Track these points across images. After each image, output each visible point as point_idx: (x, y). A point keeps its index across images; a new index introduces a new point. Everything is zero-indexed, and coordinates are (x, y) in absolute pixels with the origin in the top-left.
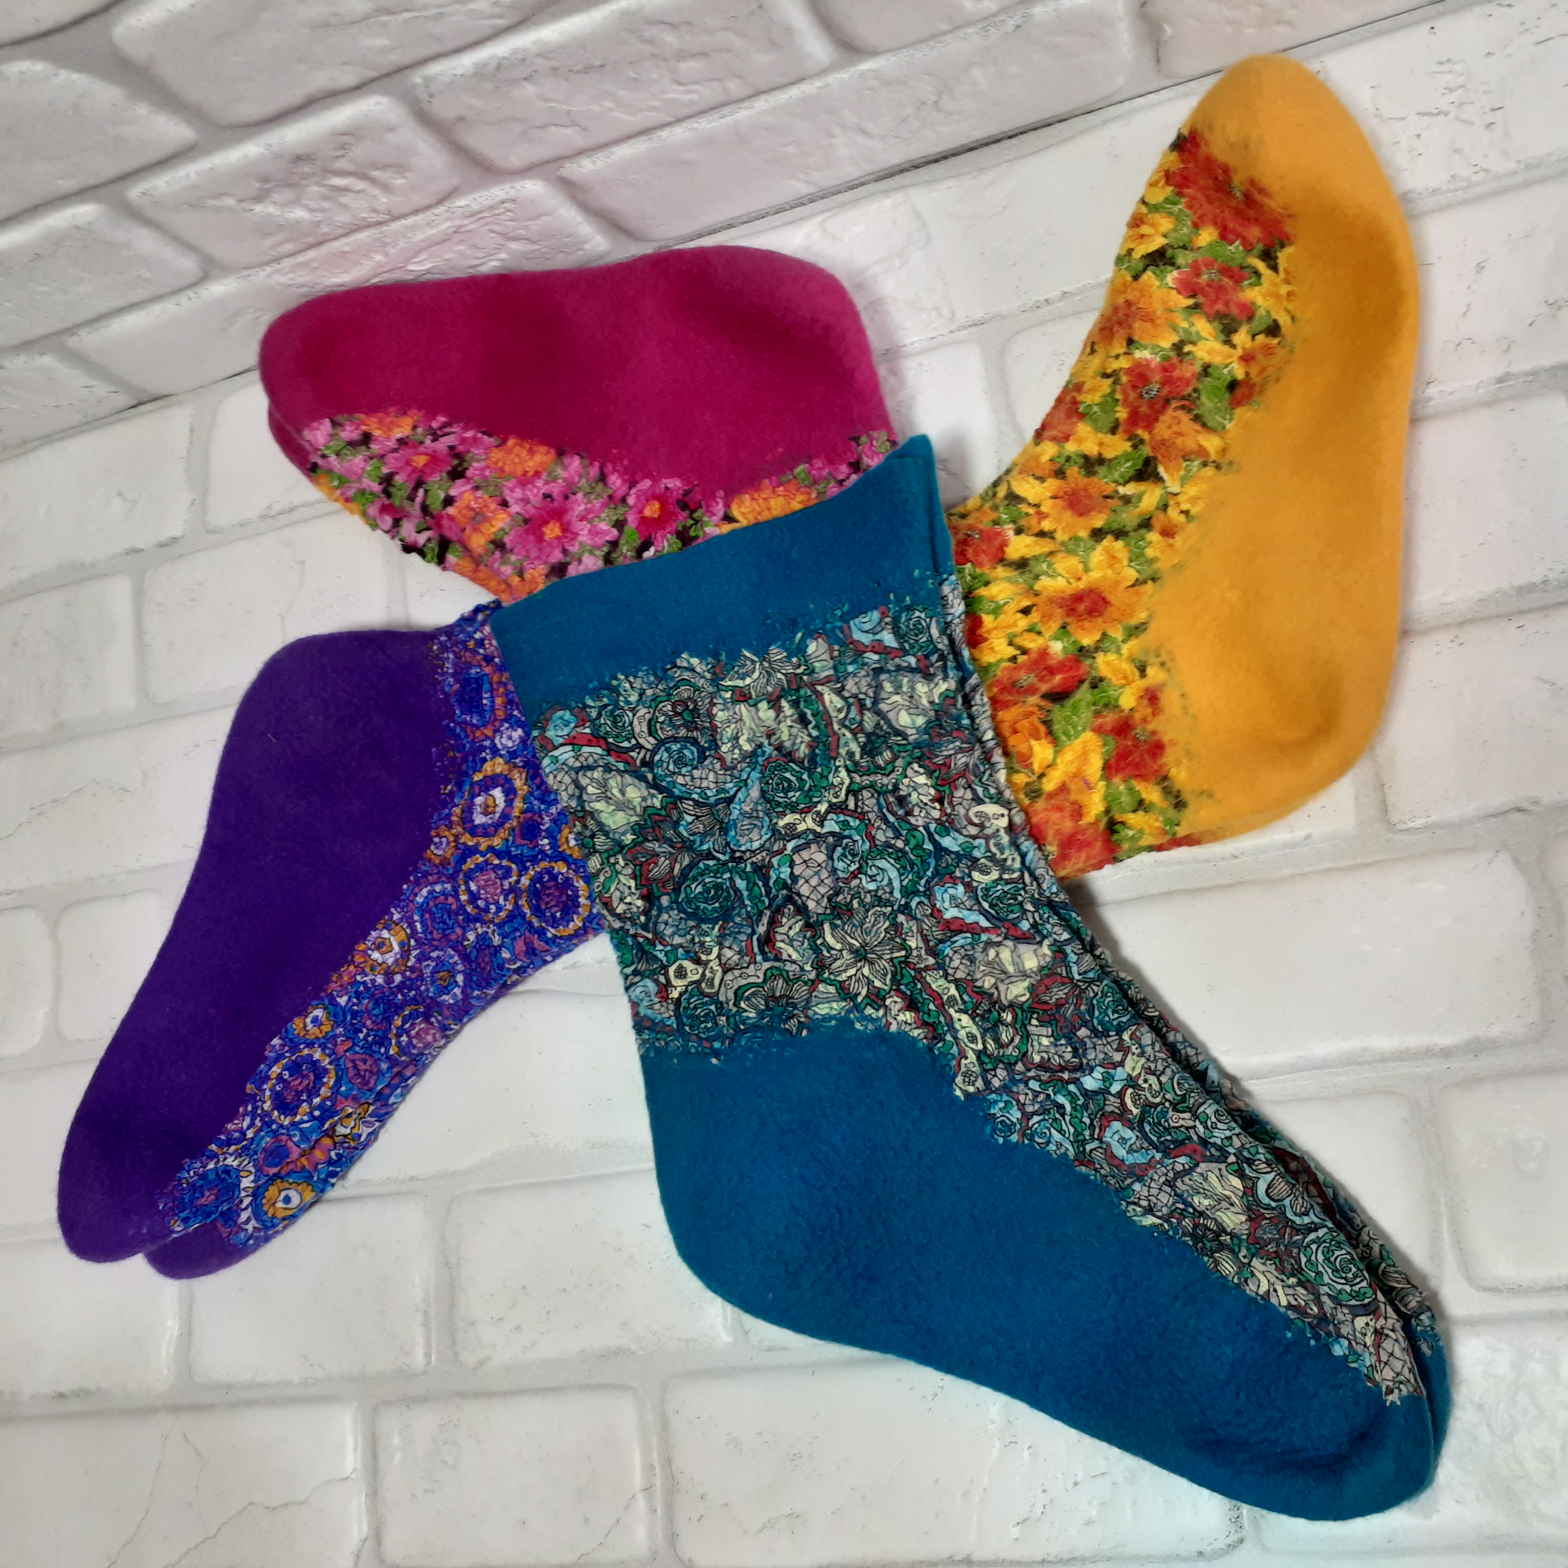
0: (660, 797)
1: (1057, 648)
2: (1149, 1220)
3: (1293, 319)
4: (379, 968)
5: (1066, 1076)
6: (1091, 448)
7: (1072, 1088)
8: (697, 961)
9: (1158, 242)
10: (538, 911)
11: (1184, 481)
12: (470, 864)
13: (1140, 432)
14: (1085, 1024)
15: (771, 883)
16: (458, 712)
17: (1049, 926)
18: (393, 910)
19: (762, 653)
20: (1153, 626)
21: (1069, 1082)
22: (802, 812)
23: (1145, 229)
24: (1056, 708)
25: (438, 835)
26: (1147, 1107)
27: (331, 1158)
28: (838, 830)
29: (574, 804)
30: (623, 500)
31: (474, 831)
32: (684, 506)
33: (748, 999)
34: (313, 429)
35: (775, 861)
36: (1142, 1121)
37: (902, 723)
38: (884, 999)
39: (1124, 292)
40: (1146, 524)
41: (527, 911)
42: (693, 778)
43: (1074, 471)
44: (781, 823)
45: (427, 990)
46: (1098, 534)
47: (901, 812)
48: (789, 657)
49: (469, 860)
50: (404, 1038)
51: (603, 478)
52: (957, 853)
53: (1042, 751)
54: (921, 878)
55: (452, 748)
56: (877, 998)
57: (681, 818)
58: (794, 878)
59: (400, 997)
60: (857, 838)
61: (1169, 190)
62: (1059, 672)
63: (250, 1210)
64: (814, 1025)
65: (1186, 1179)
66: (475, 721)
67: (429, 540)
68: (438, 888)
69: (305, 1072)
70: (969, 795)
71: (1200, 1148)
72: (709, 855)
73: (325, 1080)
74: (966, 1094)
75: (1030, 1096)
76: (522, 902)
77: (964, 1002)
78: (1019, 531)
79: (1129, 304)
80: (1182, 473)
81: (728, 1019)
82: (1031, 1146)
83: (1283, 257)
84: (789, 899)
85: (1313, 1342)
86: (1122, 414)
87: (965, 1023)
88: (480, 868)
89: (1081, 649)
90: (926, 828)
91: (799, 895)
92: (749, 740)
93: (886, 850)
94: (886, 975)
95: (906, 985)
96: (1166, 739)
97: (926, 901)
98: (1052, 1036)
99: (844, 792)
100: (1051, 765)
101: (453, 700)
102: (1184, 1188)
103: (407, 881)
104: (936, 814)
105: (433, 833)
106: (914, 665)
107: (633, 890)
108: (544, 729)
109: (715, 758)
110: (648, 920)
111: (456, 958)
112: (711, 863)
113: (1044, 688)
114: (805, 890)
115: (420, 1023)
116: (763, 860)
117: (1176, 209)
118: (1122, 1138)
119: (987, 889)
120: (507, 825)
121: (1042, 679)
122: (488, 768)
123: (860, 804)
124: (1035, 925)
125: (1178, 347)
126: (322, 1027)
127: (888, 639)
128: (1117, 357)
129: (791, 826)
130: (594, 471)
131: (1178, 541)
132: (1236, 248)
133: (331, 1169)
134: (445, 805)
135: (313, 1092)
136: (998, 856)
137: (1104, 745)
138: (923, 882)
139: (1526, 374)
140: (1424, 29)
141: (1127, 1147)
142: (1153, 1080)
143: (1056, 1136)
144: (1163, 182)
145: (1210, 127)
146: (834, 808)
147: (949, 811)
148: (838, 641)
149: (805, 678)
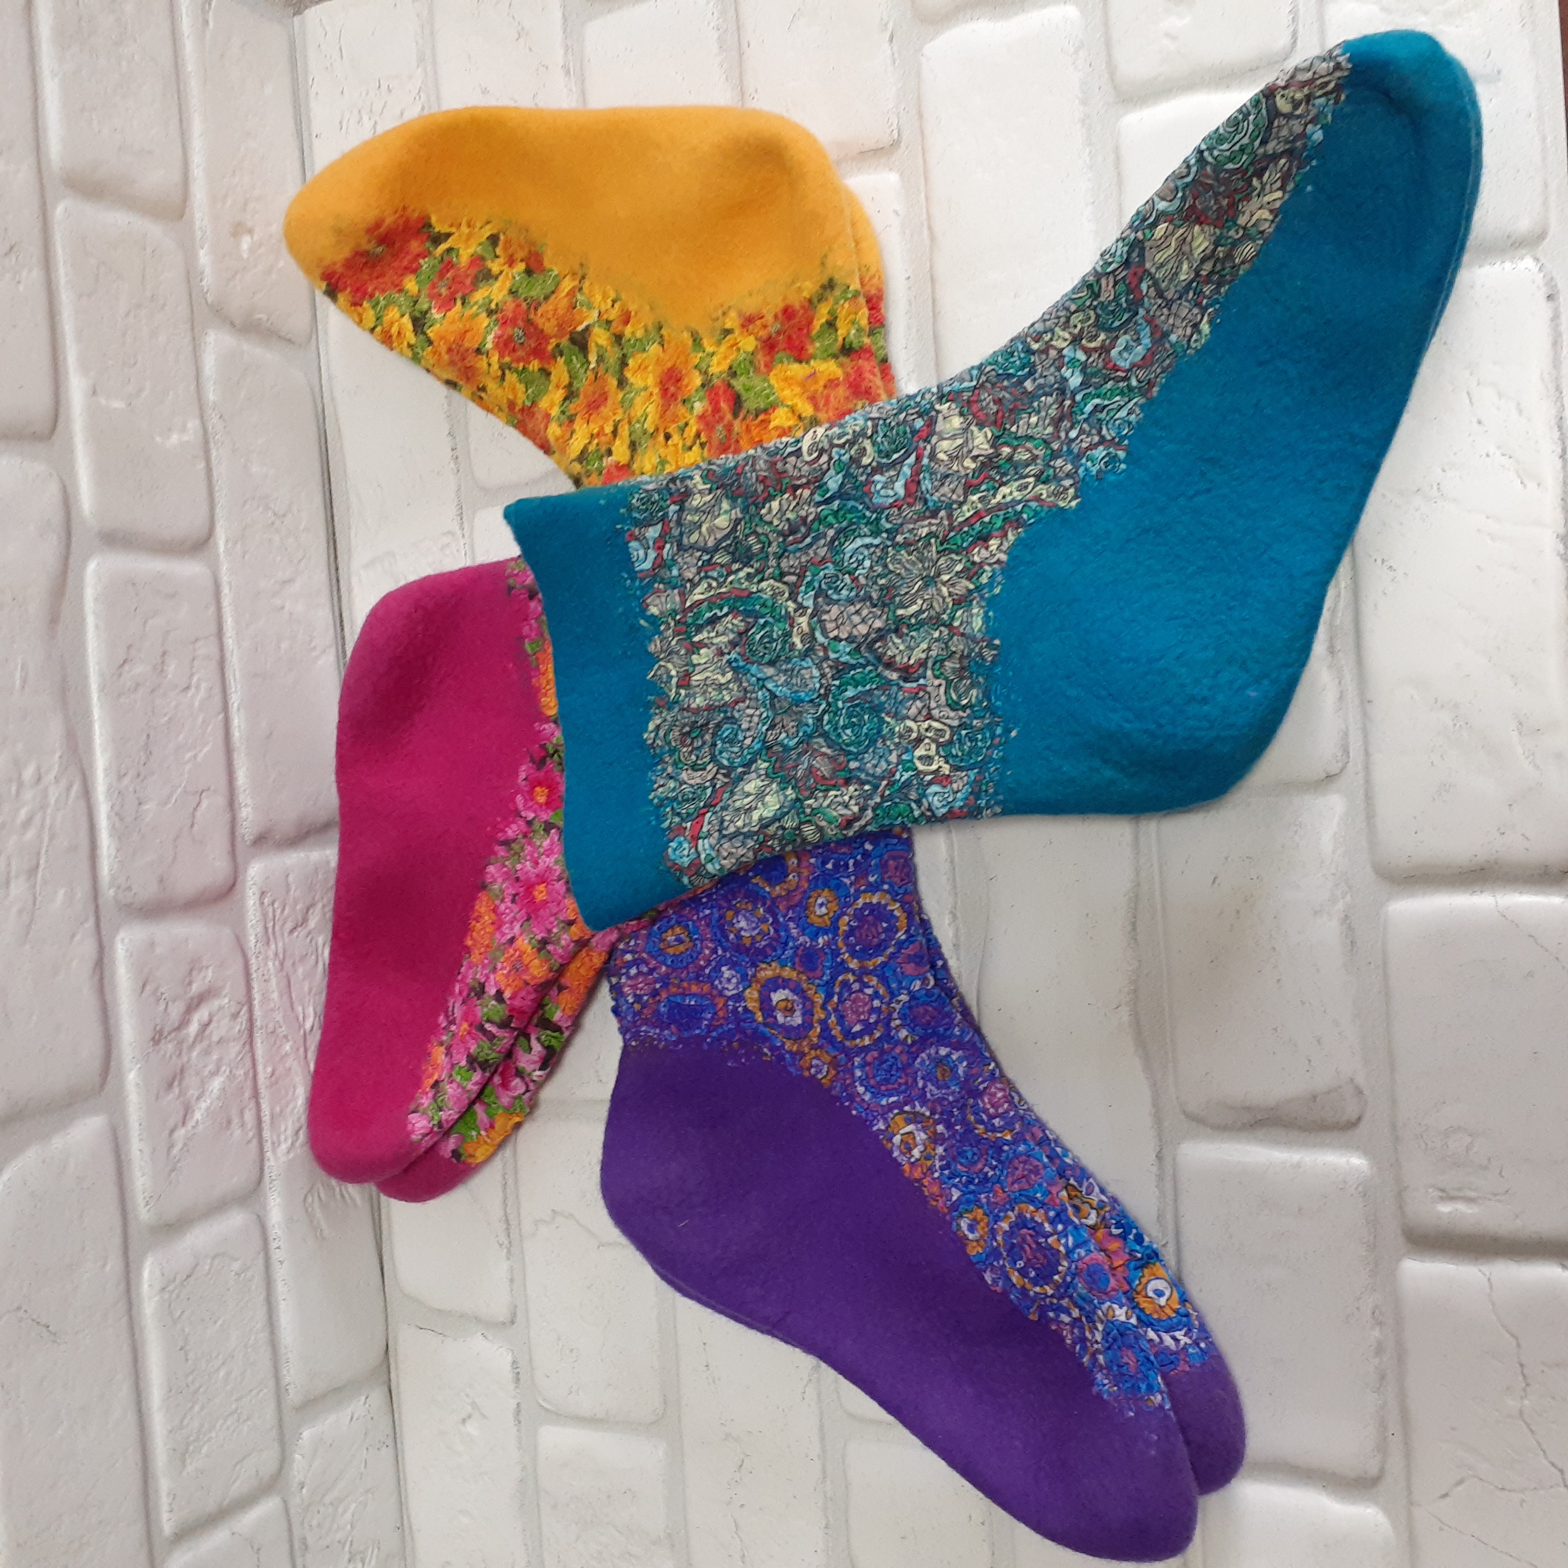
0: (759, 762)
1: (699, 407)
2: (1205, 328)
3: (488, 223)
4: (929, 1150)
5: (1068, 403)
6: (559, 394)
7: (1078, 397)
8: (919, 740)
9: (407, 322)
10: (879, 948)
11: (590, 307)
12: (836, 1031)
13: (550, 348)
14: (1021, 382)
15: (853, 662)
16: (697, 1032)
17: (923, 402)
18: (875, 1128)
19: (653, 659)
20: (693, 325)
21: (1073, 399)
22: (792, 626)
23: (394, 330)
24: (746, 405)
25: (809, 1069)
26: (1099, 325)
27: (1119, 1235)
28: (813, 593)
29: (750, 843)
30: (529, 823)
31: (807, 1025)
32: (542, 761)
33: (959, 697)
34: (413, 1132)
35: (832, 656)
36: (1109, 330)
37: (727, 524)
38: (974, 563)
39: (440, 354)
40: (618, 338)
41: (880, 960)
42: (749, 729)
43: (572, 407)
44: (799, 646)
45: (953, 1093)
46: (622, 383)
47: (803, 530)
48: (660, 633)
49: (833, 1032)
50: (997, 1122)
51: (507, 843)
52: (844, 477)
53: (780, 418)
54: (864, 516)
55: (730, 1043)
56: (972, 571)
57: (781, 744)
58: (850, 639)
59: (958, 1127)
60: (822, 574)
61: (366, 304)
62: (717, 403)
63: (1163, 1335)
64: (990, 632)
65: (1164, 285)
66: (709, 1016)
67: (538, 1039)
68: (858, 1073)
69: (1019, 1239)
70: (792, 459)
71: (1133, 269)
72: (820, 719)
73: (1028, 1216)
74: (1075, 497)
75: (1083, 437)
76: (870, 964)
77: (988, 490)
78: (609, 453)
79: (450, 350)
80: (584, 309)
81: (976, 718)
82: (1130, 438)
83: (439, 227)
84: (870, 647)
85: (1314, 163)
86: (535, 365)
87: (1009, 492)
88: (841, 1018)
89: (703, 385)
90: (819, 504)
91: (868, 634)
92: (723, 675)
93: (834, 547)
94: (952, 559)
95: (963, 541)
96: (781, 305)
97: (886, 512)
98: (1030, 414)
99: (779, 585)
100: (793, 409)
101: (686, 1034)
102: (1172, 290)
103: (849, 1109)
104: (807, 493)
105: (806, 1074)
106: (677, 508)
107: (839, 793)
108: (681, 869)
109: (733, 708)
110: (868, 782)
111: (923, 1055)
112: (826, 717)
113: (729, 417)
114: (863, 629)
115: (983, 1101)
116: (831, 667)
117: (382, 303)
118: (1126, 349)
119: (880, 452)
120: (805, 986)
121: (722, 419)
122: (751, 1005)
123: (792, 570)
124: (920, 415)
125: (490, 313)
126: (979, 1218)
127: (653, 532)
128: (489, 365)
129: (803, 636)
130: (501, 851)
131: (632, 308)
132: (425, 263)
133: (1131, 1237)
134: (781, 1058)
135: (1037, 1229)
136: (849, 437)
137: (782, 362)
138: (868, 514)
139: (566, 53)
140: (316, 143)
141: (1134, 344)
142: (1074, 319)
143: (1123, 413)
144: (359, 308)
145: (321, 260)
146: (793, 597)
147: (804, 480)
148: (650, 585)
149: (678, 617)
